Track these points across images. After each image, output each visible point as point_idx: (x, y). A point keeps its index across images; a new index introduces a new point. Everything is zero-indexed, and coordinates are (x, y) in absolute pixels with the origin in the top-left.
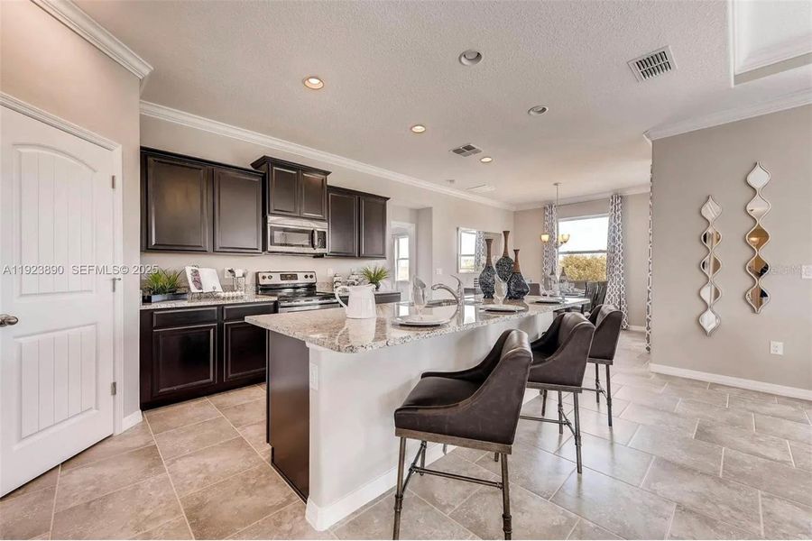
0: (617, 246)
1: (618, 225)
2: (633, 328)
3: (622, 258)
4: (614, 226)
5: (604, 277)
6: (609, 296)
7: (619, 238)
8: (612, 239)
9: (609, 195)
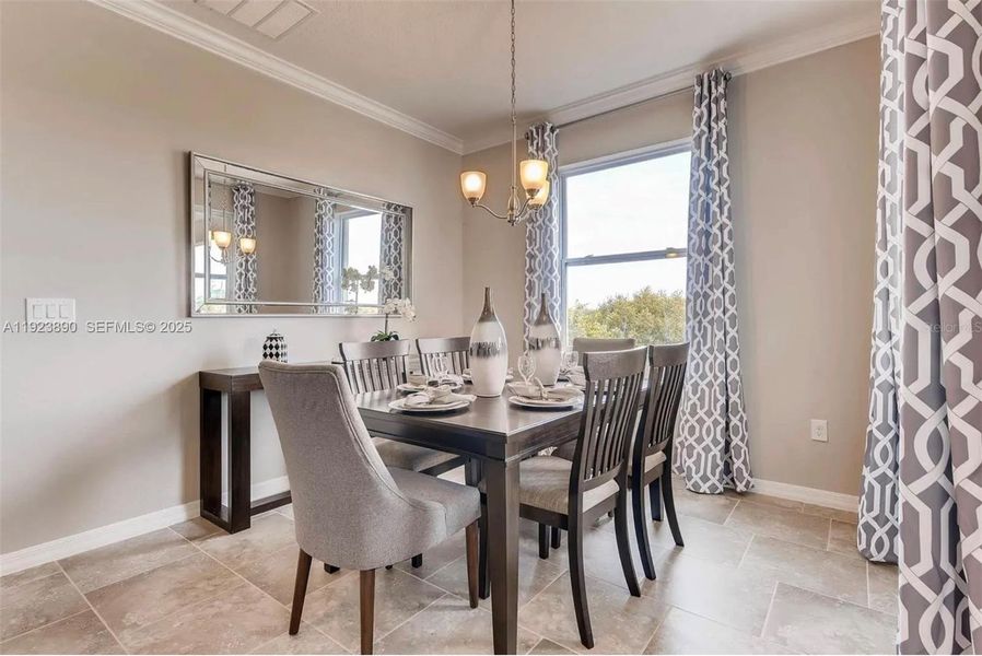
0: (715, 230)
1: (719, 165)
2: (766, 487)
3: (730, 267)
4: (708, 173)
5: (676, 332)
6: (696, 385)
7: (720, 206)
8: (702, 211)
9: (688, 79)
